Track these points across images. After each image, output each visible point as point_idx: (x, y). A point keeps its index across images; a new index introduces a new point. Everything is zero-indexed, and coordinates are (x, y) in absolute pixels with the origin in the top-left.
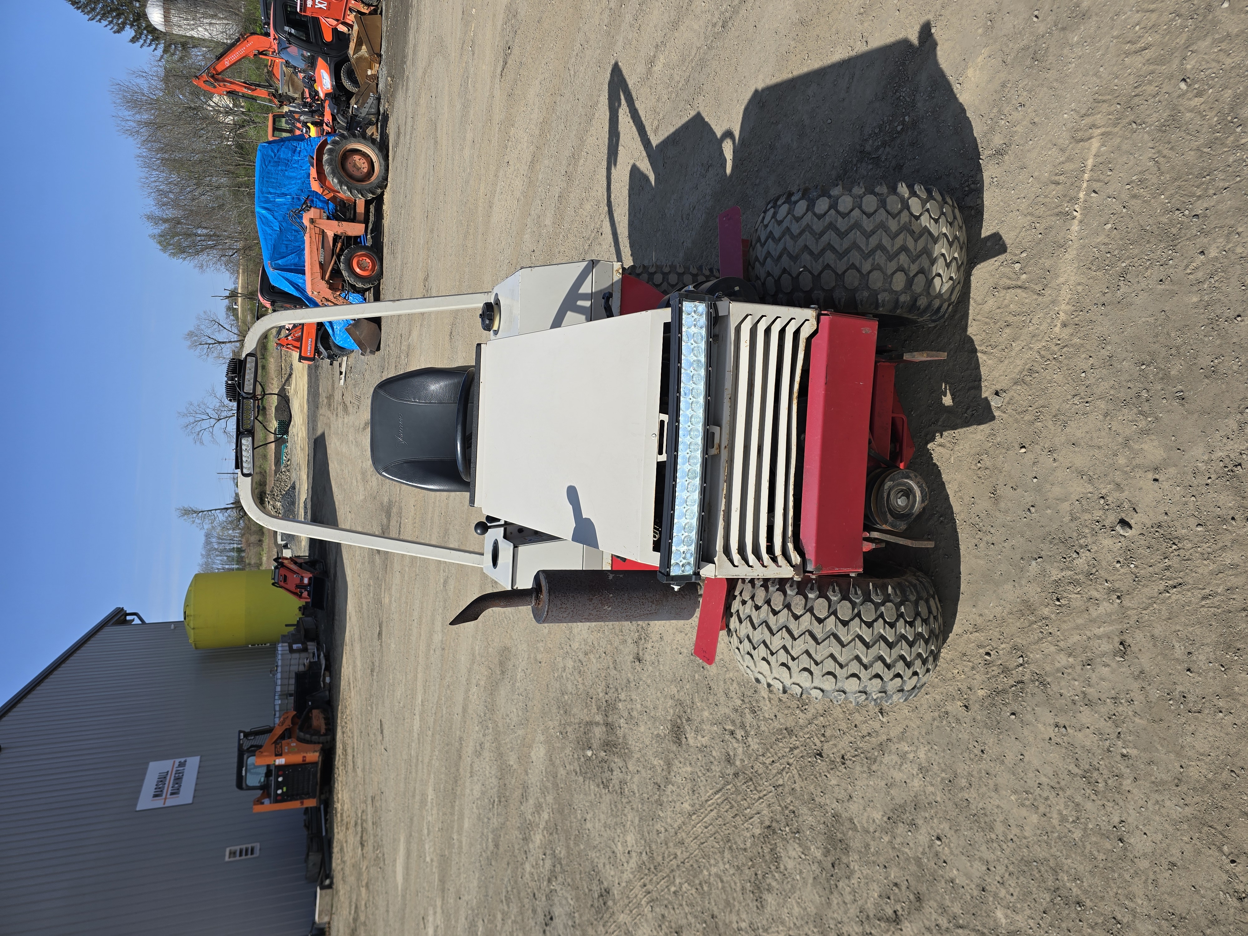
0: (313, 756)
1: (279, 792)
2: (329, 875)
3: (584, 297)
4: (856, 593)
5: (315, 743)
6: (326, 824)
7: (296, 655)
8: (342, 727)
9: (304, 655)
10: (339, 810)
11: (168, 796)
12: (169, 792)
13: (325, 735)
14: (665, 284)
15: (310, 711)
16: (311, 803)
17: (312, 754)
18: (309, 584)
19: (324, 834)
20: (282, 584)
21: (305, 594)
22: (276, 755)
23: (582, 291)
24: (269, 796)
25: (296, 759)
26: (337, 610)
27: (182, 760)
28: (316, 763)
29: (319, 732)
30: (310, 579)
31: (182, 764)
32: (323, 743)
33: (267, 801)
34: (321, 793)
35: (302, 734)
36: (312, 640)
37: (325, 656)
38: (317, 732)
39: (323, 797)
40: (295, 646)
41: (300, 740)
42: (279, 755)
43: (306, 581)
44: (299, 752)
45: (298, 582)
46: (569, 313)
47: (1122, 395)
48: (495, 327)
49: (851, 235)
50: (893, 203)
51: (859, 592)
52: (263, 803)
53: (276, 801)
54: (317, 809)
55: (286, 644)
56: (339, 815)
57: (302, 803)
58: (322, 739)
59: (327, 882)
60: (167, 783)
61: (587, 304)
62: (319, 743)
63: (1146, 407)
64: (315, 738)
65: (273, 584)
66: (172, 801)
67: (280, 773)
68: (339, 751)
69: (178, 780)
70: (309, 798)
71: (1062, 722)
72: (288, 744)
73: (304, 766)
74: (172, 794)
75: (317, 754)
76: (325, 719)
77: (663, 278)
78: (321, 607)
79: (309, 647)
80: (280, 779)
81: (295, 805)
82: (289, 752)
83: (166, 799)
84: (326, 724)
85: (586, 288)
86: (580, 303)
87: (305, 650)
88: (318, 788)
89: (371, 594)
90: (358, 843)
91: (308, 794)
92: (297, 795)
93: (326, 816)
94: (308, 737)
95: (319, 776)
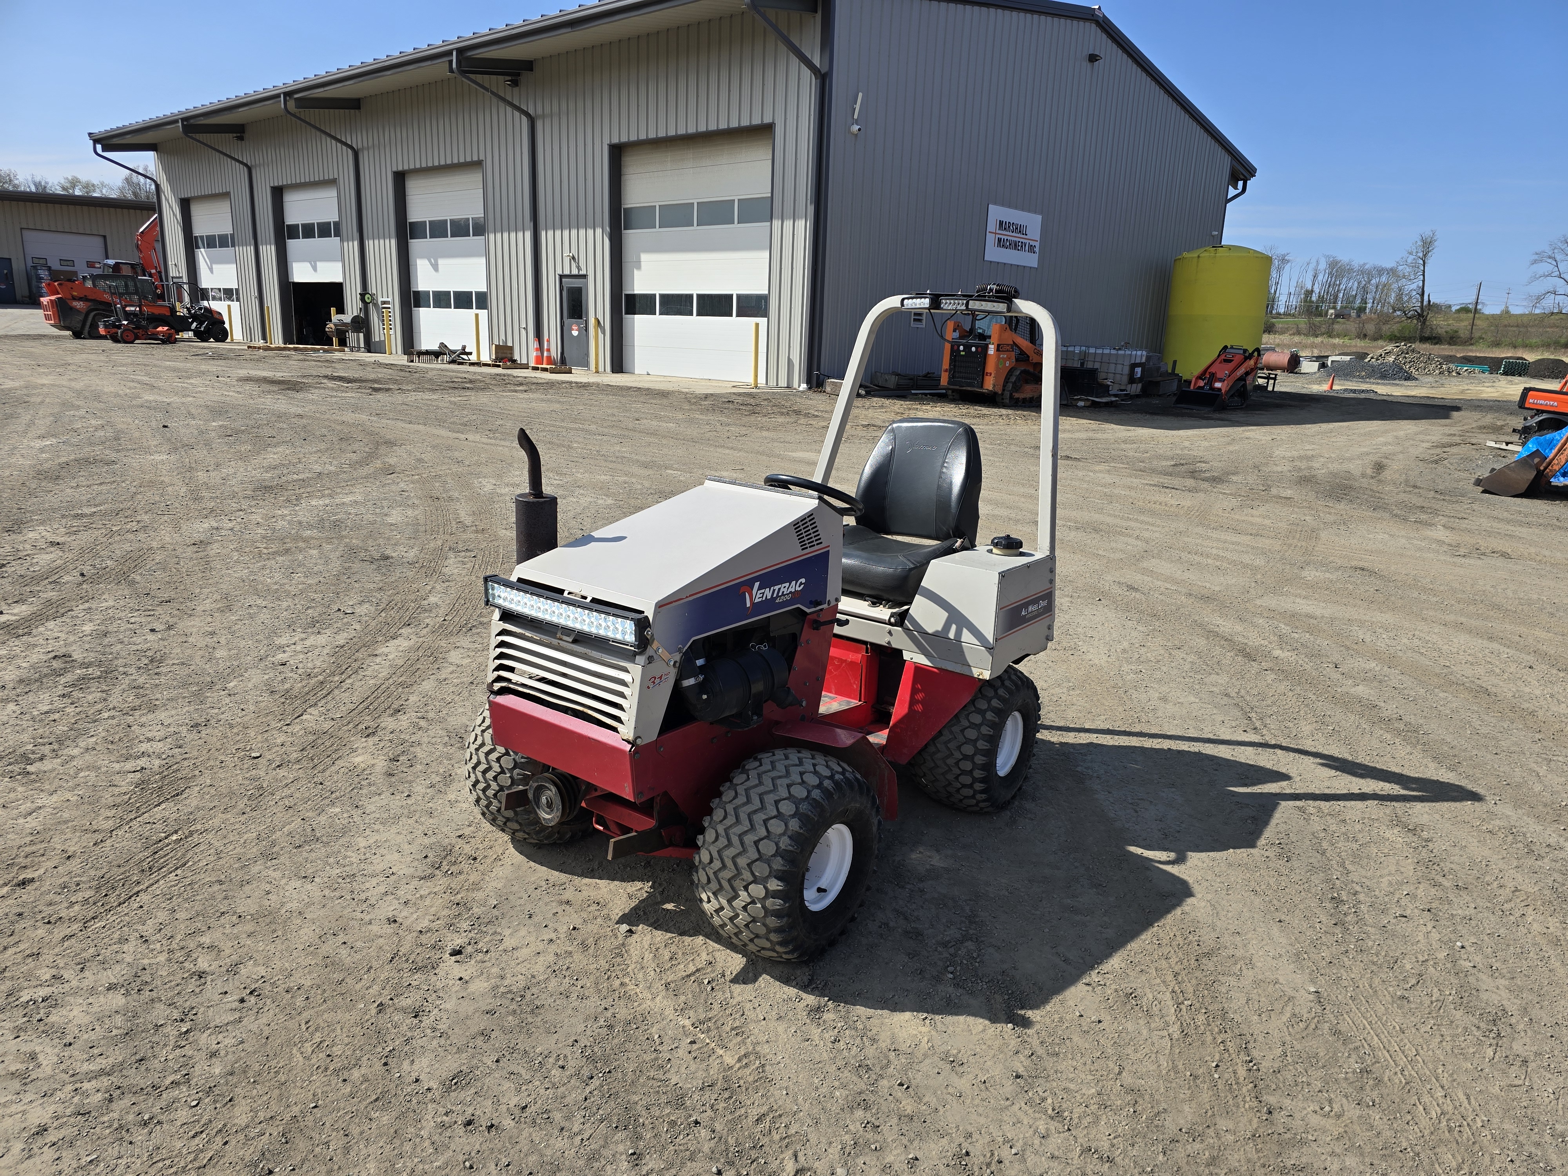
0: (989, 384)
1: (961, 348)
2: (869, 393)
3: (959, 633)
4: (522, 757)
5: (1004, 386)
6: (922, 394)
7: (1126, 370)
8: (1008, 415)
9: (1125, 379)
10: (924, 407)
11: (998, 236)
12: (1003, 237)
13: (1011, 397)
14: (967, 724)
16: (944, 380)
17: (992, 382)
18: (1213, 389)
19: (913, 391)
20: (1223, 357)
21: (1201, 383)
22: (998, 345)
23: (965, 631)
24: (961, 337)
25: (990, 367)
26: (1156, 417)
27: (1037, 250)
28: (982, 387)
29: (1017, 391)
30: (1219, 389)
31: (1032, 249)
32: (1002, 394)
33: (956, 334)
34: (953, 391)
35: (1018, 373)
36: (1143, 389)
37: (1112, 402)
38: (1016, 388)
39: (950, 392)
40: (1139, 370)
41: (1011, 372)
42: (999, 348)
43: (1218, 385)
44: (997, 369)
45: (1219, 376)
46: (946, 614)
47: (534, 990)
48: (995, 551)
49: (747, 823)
50: (761, 870)
51: (523, 760)
52: (954, 331)
53: (953, 345)
54: (936, 386)
55: (1144, 360)
56: (919, 407)
57: (946, 371)
58: (1007, 394)
59: (861, 392)
60: (1014, 234)
61: (952, 635)
62: (1004, 390)
63: (510, 996)
64: (1010, 386)
65: (1226, 347)
66: (991, 239)
67: (980, 349)
68: (985, 410)
69: (1015, 246)
70: (949, 377)
71: (392, 877)
72: (1009, 358)
73: (982, 374)
74: (1000, 240)
75: (991, 388)
77: (976, 725)
78: (1178, 402)
79: (1134, 386)
80: (973, 349)
81: (946, 364)
82: (999, 358)
83: (996, 233)
84: (1025, 399)
85: (967, 636)
86: (954, 627)
87: (1132, 380)
88: (957, 387)
89: (1131, 454)
90: (873, 422)
91: (953, 377)
92: (955, 366)
93: (930, 394)
94: (1013, 379)
95: (969, 389)
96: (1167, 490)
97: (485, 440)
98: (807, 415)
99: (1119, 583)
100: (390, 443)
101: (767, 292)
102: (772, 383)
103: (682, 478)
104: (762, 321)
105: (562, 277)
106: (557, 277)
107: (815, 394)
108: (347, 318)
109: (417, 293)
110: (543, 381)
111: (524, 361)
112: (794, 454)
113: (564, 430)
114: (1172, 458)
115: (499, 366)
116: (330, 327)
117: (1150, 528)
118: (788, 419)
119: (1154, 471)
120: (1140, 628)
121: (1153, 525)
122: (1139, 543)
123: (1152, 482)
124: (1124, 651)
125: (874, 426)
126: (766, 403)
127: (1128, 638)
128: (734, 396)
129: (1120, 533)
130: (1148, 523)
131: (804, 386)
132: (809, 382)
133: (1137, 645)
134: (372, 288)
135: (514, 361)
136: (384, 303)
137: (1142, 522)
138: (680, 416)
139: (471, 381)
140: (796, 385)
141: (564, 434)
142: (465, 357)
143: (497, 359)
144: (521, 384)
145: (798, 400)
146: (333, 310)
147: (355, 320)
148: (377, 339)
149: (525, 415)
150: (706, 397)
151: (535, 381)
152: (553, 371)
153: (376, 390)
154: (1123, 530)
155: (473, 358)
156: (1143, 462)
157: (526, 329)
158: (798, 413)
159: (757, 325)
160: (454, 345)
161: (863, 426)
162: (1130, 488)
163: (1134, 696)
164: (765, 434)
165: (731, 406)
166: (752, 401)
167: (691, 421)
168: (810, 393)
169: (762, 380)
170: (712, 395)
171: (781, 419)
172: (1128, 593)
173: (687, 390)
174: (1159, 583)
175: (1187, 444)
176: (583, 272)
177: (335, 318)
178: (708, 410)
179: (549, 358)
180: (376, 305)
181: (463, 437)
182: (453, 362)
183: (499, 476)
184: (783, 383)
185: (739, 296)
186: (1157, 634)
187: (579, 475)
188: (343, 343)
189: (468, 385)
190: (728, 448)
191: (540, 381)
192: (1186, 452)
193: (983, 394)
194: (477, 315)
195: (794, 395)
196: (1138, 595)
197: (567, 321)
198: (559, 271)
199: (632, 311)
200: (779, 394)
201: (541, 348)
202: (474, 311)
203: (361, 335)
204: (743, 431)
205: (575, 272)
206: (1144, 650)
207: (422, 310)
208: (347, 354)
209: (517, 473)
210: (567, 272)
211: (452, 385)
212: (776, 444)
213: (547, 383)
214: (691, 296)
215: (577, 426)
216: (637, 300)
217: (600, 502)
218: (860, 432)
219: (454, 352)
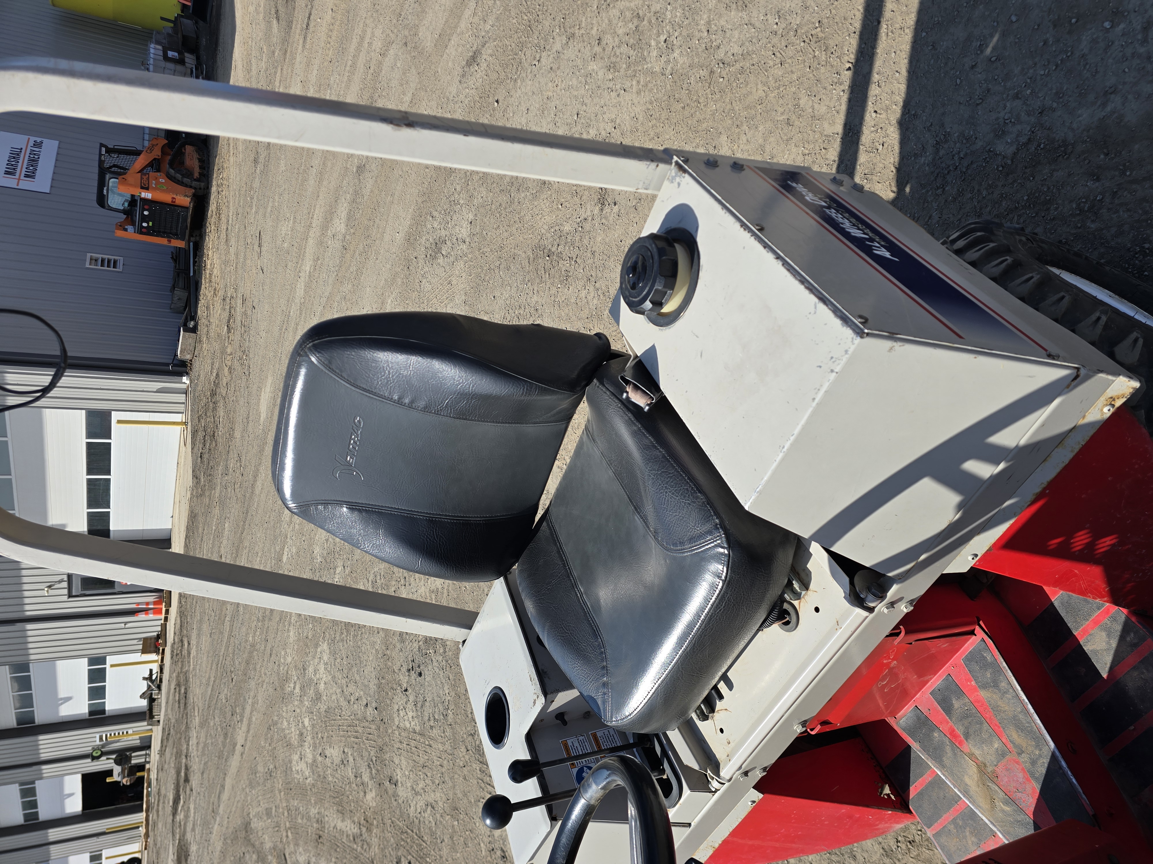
0: (184, 200)
1: (145, 225)
2: (193, 317)
5: (186, 186)
6: (194, 266)
8: (218, 186)
10: (209, 267)
11: (22, 177)
12: (23, 173)
13: (198, 180)
15: (183, 145)
16: (180, 244)
17: (182, 198)
19: (192, 274)
22: (142, 188)
24: (133, 224)
25: (166, 198)
26: (221, 40)
27: (39, 140)
28: (187, 208)
29: (192, 174)
31: (38, 145)
32: (195, 188)
33: (130, 228)
34: (191, 235)
35: (172, 171)
36: (191, 52)
38: (189, 174)
39: (192, 239)
40: (170, 54)
41: (170, 177)
42: (146, 188)
44: (167, 191)
52: (126, 230)
53: (141, 233)
54: (186, 251)
55: (160, 47)
56: (208, 272)
57: (170, 241)
58: (194, 184)
59: (192, 324)
60: (21, 161)
62: (191, 187)
64: (186, 180)
66: (27, 185)
67: (146, 207)
68: (212, 207)
69: (33, 161)
70: (177, 239)
72: (156, 179)
73: (173, 206)
74: (26, 176)
75: (189, 199)
76: (200, 160)
78: (204, 19)
79: (187, 60)
80: (146, 213)
81: (163, 241)
82: (156, 189)
83: (19, 179)
84: (201, 167)
88: (188, 232)
89: (263, 65)
90: (225, 321)
91: (177, 235)
92: (164, 233)
93: (195, 257)
94: (179, 176)
95: (189, 220)
96: (312, 24)
97: (244, 728)
98: (217, 385)
99: (463, 76)
100: (247, 826)
101: (84, 412)
102: (181, 408)
103: (294, 550)
104: (115, 416)
105: (70, 596)
106: (71, 599)
107: (194, 370)
108: (117, 769)
109: (91, 713)
110: (179, 619)
111: (159, 628)
112: (263, 416)
113: (232, 639)
114: (269, 22)
115: (163, 650)
116: (126, 781)
117: (367, 40)
118: (221, 404)
119: (285, 41)
120: (558, 46)
121: (362, 38)
122: (392, 52)
123: (301, 42)
124: (612, 67)
125: (229, 321)
126: (203, 421)
127: (579, 62)
128: (196, 449)
129: (376, 75)
130: (360, 44)
131: (185, 379)
132: (181, 374)
133: (597, 49)
134: (88, 750)
135: (158, 637)
136: (101, 739)
137: (358, 50)
138: (216, 511)
139: (178, 685)
140: (184, 386)
141: (237, 642)
142: (154, 677)
143: (157, 651)
144: (182, 641)
145: (199, 388)
146: (108, 780)
147: (117, 762)
148: (139, 741)
149: (214, 665)
150: (195, 477)
151: (178, 626)
152: (169, 605)
153: (187, 780)
154: (371, 71)
155: (155, 668)
156: (273, 52)
157: (126, 623)
158: (213, 394)
159: (119, 422)
160: (143, 686)
161: (229, 331)
162: (309, 64)
163: (736, 49)
164: (237, 434)
165: (206, 456)
166: (201, 434)
167: (222, 503)
168: (194, 373)
169: (178, 418)
170: (193, 471)
171: (221, 412)
172: (484, 65)
173: (189, 493)
174: (463, 25)
175: (251, 9)
176: (66, 579)
177: (116, 777)
178: (210, 481)
179: (155, 603)
180: (103, 746)
181: (238, 747)
182: (159, 687)
183: (289, 745)
184: (182, 398)
185: (89, 435)
186: (569, 21)
187: (289, 659)
188: (141, 767)
189: (183, 691)
190: (255, 481)
191: (179, 621)
192: (261, 9)
193: (195, 207)
194: (112, 666)
195: (195, 391)
196: (486, 53)
197: (116, 590)
198: (65, 598)
199: (105, 533)
200: (193, 405)
201: (146, 611)
202: (108, 666)
203: (133, 754)
204: (234, 455)
205: (65, 584)
206: (608, 39)
207: (108, 708)
208: (153, 765)
209: (285, 723)
210: (66, 591)
211: (182, 705)
212: (250, 429)
213: (181, 617)
214: (89, 481)
215: (227, 624)
216: (94, 528)
217: (325, 658)
218: (236, 337)
219: (149, 687)
